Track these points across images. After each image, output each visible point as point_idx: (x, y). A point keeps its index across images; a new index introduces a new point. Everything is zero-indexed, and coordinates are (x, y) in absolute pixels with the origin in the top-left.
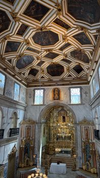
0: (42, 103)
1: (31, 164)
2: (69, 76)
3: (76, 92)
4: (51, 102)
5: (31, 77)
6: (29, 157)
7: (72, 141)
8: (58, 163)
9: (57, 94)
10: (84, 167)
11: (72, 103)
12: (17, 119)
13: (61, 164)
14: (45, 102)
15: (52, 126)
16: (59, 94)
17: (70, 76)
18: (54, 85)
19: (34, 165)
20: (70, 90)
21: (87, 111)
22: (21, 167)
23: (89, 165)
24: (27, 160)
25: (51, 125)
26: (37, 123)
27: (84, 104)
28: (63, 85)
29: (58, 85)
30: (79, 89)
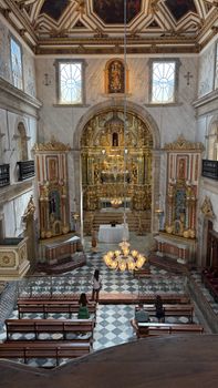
0: (80, 101)
1: (66, 230)
2: (151, 26)
3: (164, 72)
4: (101, 99)
5: (48, 24)
6: (59, 219)
7: (132, 184)
8: (113, 225)
9: (117, 75)
10: (169, 229)
11: (154, 101)
12: (25, 139)
13: (118, 226)
14: (88, 98)
15: (93, 156)
16: (122, 78)
17: (154, 25)
18: (111, 51)
19: (70, 232)
20: (151, 67)
21: (186, 120)
22: (46, 238)
23: (182, 226)
24: (58, 225)
25: (90, 153)
26: (70, 149)
27: (182, 104)
28: (135, 51)
29: (121, 51)
30: (173, 65)
